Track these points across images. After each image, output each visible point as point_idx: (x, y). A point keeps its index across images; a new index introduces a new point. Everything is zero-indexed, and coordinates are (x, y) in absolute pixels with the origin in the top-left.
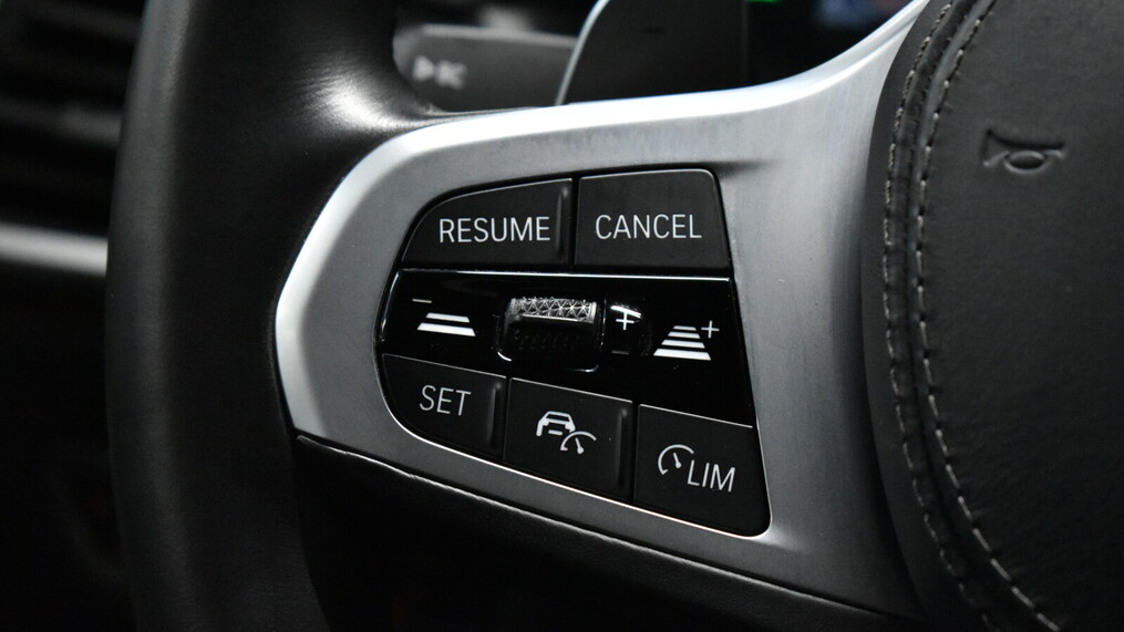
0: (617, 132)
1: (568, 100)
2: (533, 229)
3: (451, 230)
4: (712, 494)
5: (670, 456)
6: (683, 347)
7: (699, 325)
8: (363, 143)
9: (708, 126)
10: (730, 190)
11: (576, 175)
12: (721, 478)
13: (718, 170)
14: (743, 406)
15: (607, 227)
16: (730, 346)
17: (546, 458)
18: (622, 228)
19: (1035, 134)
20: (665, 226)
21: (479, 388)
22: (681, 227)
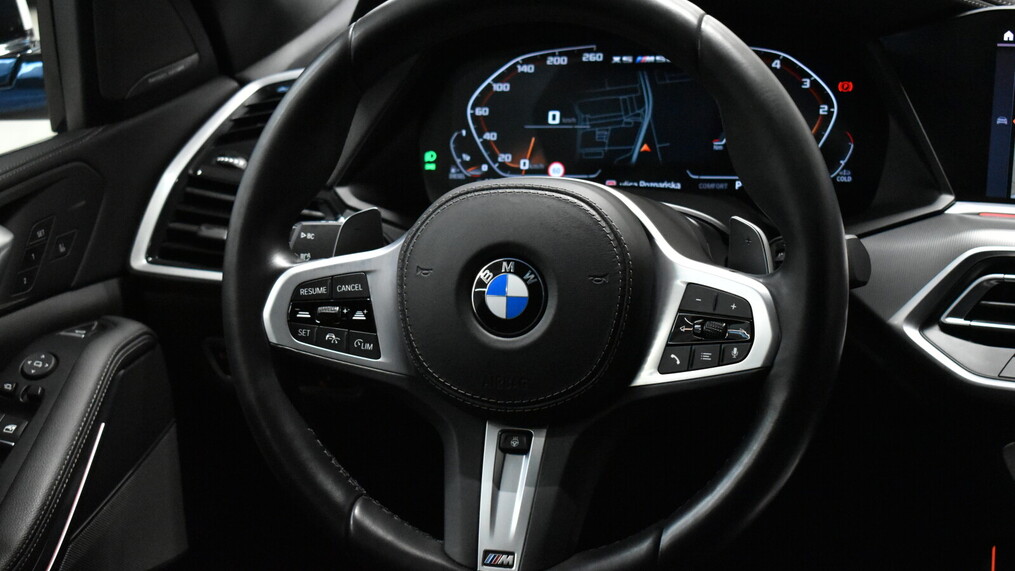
0: (342, 265)
1: (336, 255)
2: (322, 290)
3: (303, 292)
4: (367, 350)
5: (357, 342)
6: (359, 316)
7: (363, 311)
8: (282, 271)
9: (363, 262)
10: (369, 277)
11: (332, 276)
12: (370, 347)
13: (366, 273)
14: (374, 330)
15: (340, 288)
16: (370, 316)
17: (329, 345)
18: (343, 288)
19: (427, 267)
20: (354, 287)
21: (312, 330)
22: (358, 287)
